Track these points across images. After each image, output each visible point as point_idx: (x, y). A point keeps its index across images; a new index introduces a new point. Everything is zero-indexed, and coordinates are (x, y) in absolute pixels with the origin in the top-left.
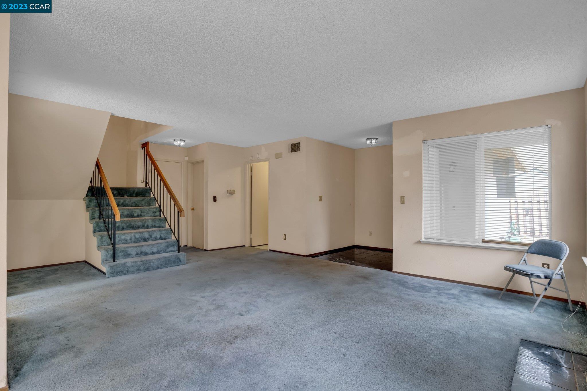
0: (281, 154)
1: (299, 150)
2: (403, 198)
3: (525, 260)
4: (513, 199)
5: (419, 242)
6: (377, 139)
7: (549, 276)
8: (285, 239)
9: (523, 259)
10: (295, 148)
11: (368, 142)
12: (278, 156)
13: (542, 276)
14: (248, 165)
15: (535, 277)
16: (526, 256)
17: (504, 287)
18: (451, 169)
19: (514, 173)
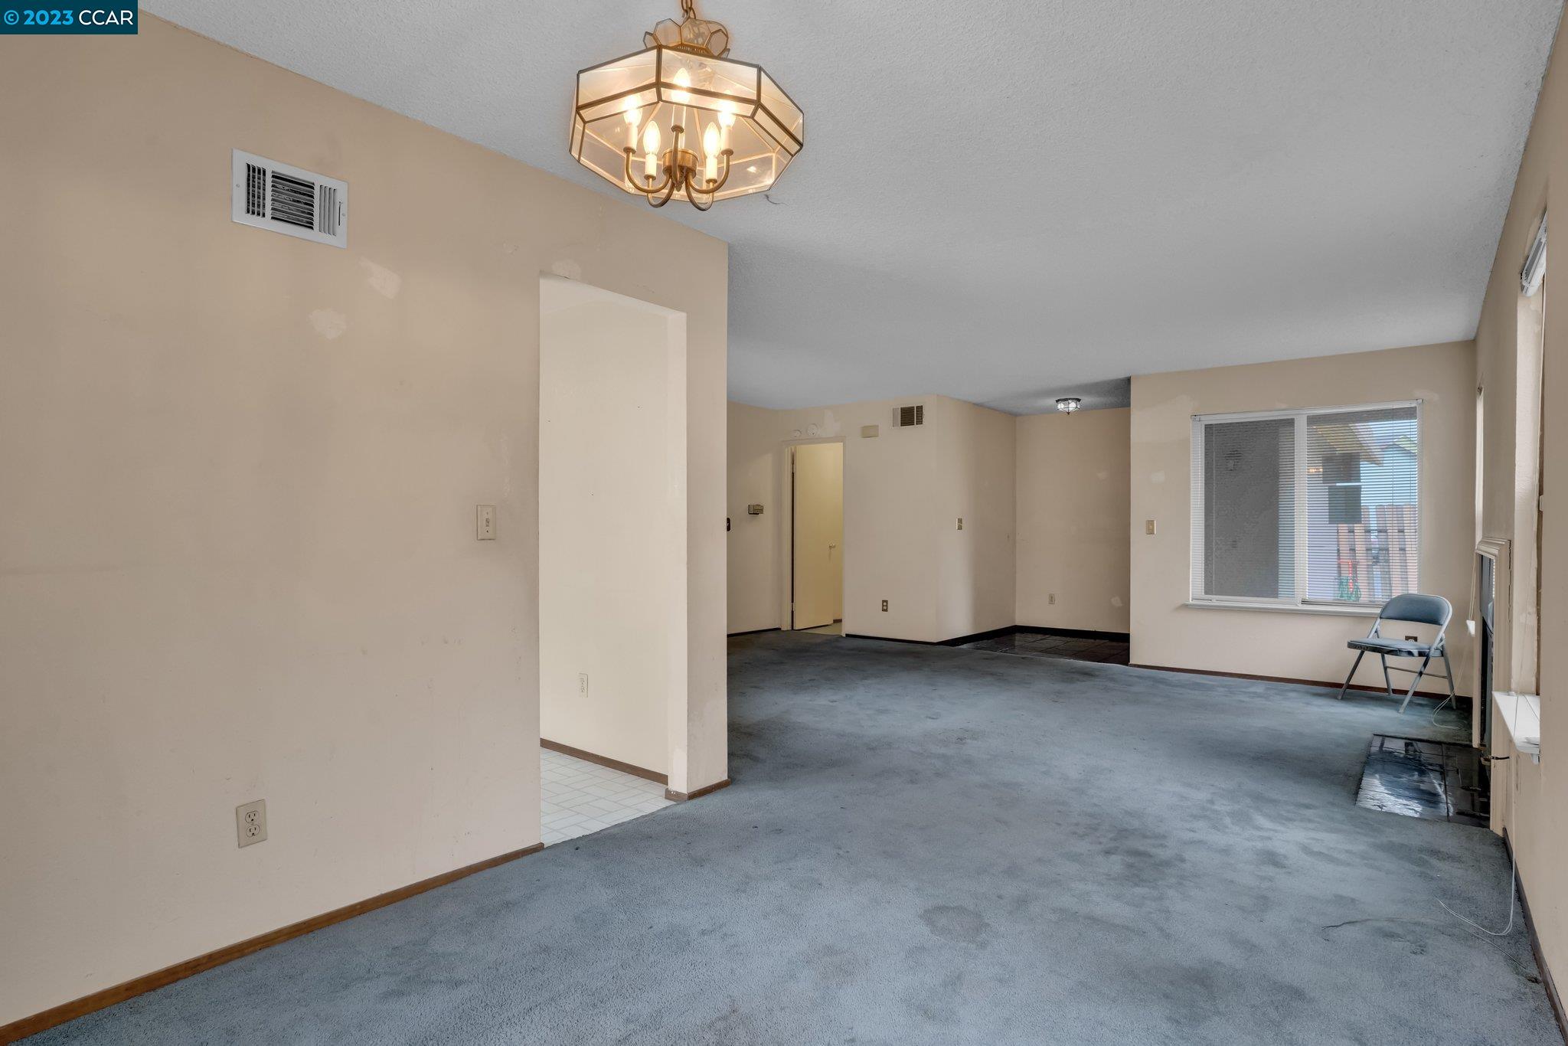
0: (876, 427)
1: (920, 422)
2: (1150, 523)
3: (1376, 632)
4: (1358, 527)
5: (1186, 607)
6: (1079, 400)
7: (1424, 653)
8: (885, 610)
9: (1374, 630)
10: (910, 416)
11: (1061, 406)
12: (869, 432)
13: (1415, 652)
14: (786, 450)
15: (1405, 654)
16: (1379, 625)
17: (1343, 681)
18: (1231, 464)
19: (1359, 480)
